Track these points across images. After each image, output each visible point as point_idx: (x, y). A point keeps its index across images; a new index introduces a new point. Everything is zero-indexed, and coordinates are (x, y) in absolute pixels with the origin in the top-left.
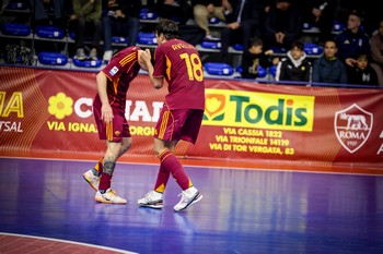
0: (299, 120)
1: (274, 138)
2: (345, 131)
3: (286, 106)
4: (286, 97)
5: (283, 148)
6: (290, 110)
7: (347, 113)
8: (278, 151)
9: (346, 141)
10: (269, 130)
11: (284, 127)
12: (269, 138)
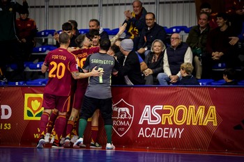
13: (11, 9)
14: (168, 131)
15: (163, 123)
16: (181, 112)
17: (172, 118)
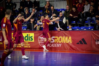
0: (31, 39)
1: (27, 44)
2: (40, 41)
3: (28, 36)
4: (28, 34)
5: (28, 46)
6: (29, 37)
7: (41, 37)
8: (27, 47)
9: (41, 44)
10: (26, 42)
11: (29, 41)
12: (26, 44)
13: (11, 4)
14: (57, 45)
15: (55, 42)
16: (60, 39)
17: (58, 40)
